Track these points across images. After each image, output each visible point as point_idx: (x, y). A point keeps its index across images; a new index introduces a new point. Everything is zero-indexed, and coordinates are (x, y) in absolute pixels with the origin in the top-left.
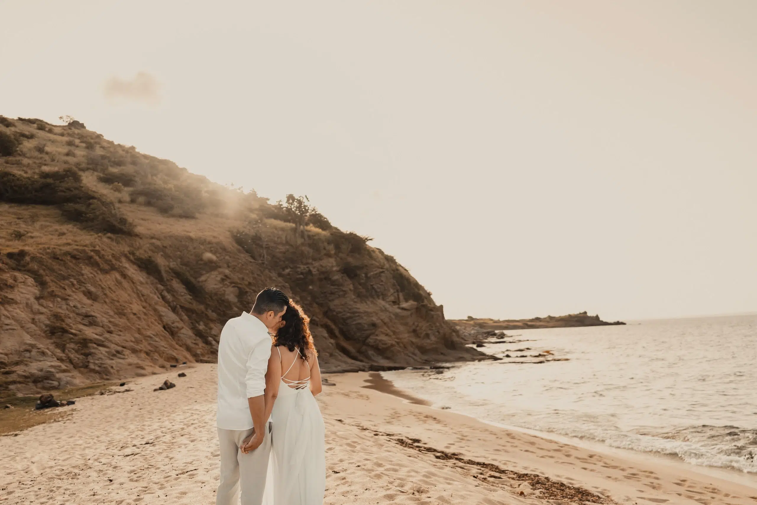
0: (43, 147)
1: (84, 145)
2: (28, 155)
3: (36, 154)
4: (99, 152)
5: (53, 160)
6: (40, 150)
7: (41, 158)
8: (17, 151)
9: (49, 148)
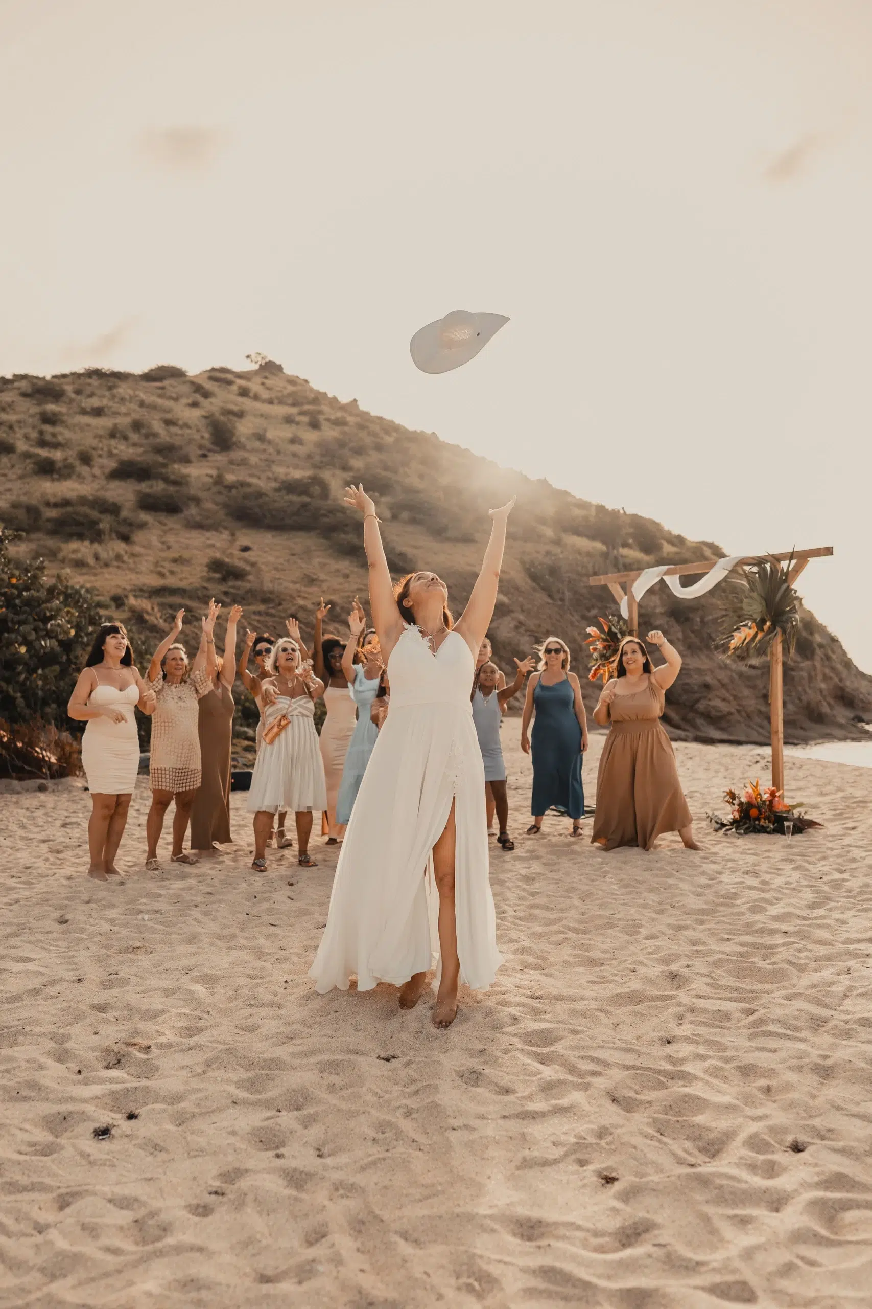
0: (264, 435)
1: (305, 419)
2: (248, 447)
3: (257, 444)
4: (330, 433)
5: (279, 452)
6: (261, 438)
7: (264, 451)
8: (235, 444)
9: (270, 435)
